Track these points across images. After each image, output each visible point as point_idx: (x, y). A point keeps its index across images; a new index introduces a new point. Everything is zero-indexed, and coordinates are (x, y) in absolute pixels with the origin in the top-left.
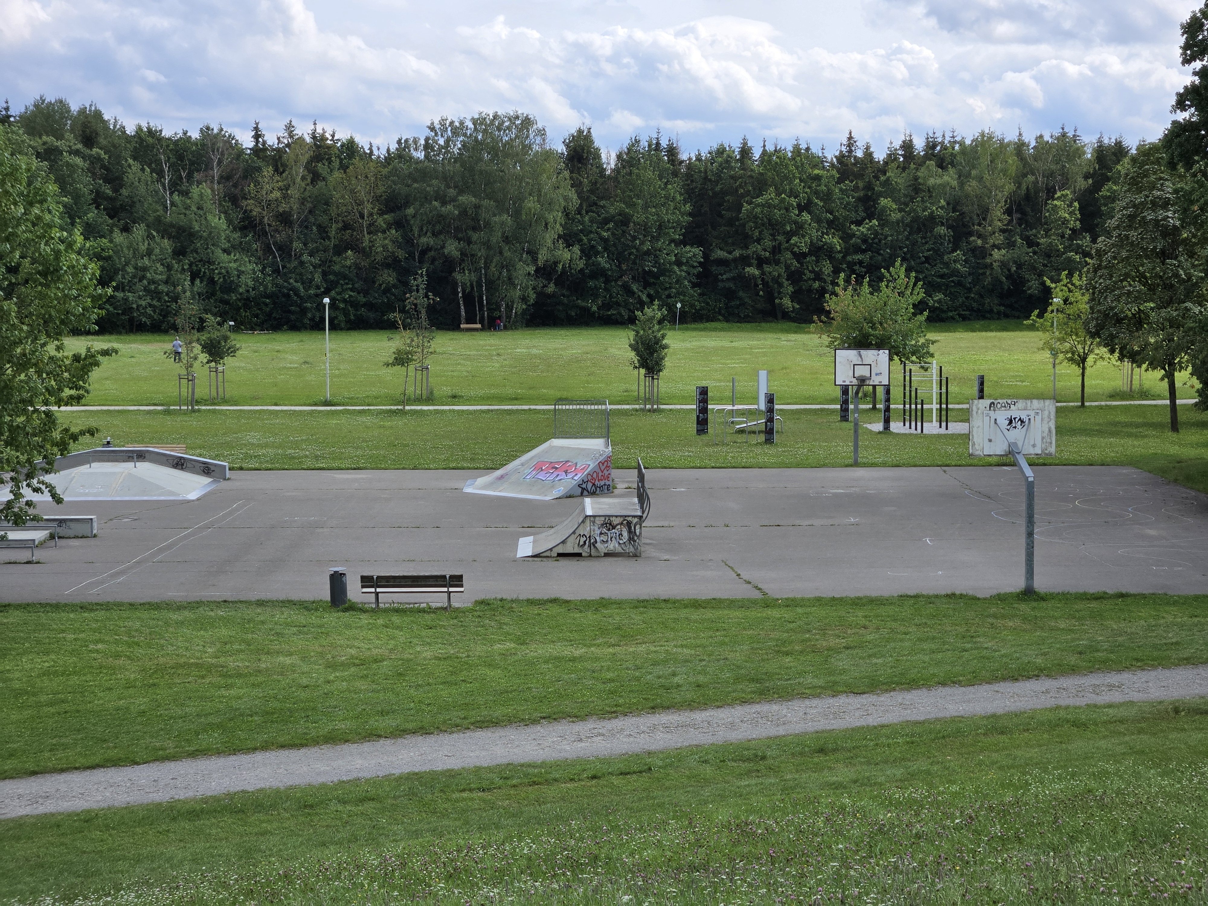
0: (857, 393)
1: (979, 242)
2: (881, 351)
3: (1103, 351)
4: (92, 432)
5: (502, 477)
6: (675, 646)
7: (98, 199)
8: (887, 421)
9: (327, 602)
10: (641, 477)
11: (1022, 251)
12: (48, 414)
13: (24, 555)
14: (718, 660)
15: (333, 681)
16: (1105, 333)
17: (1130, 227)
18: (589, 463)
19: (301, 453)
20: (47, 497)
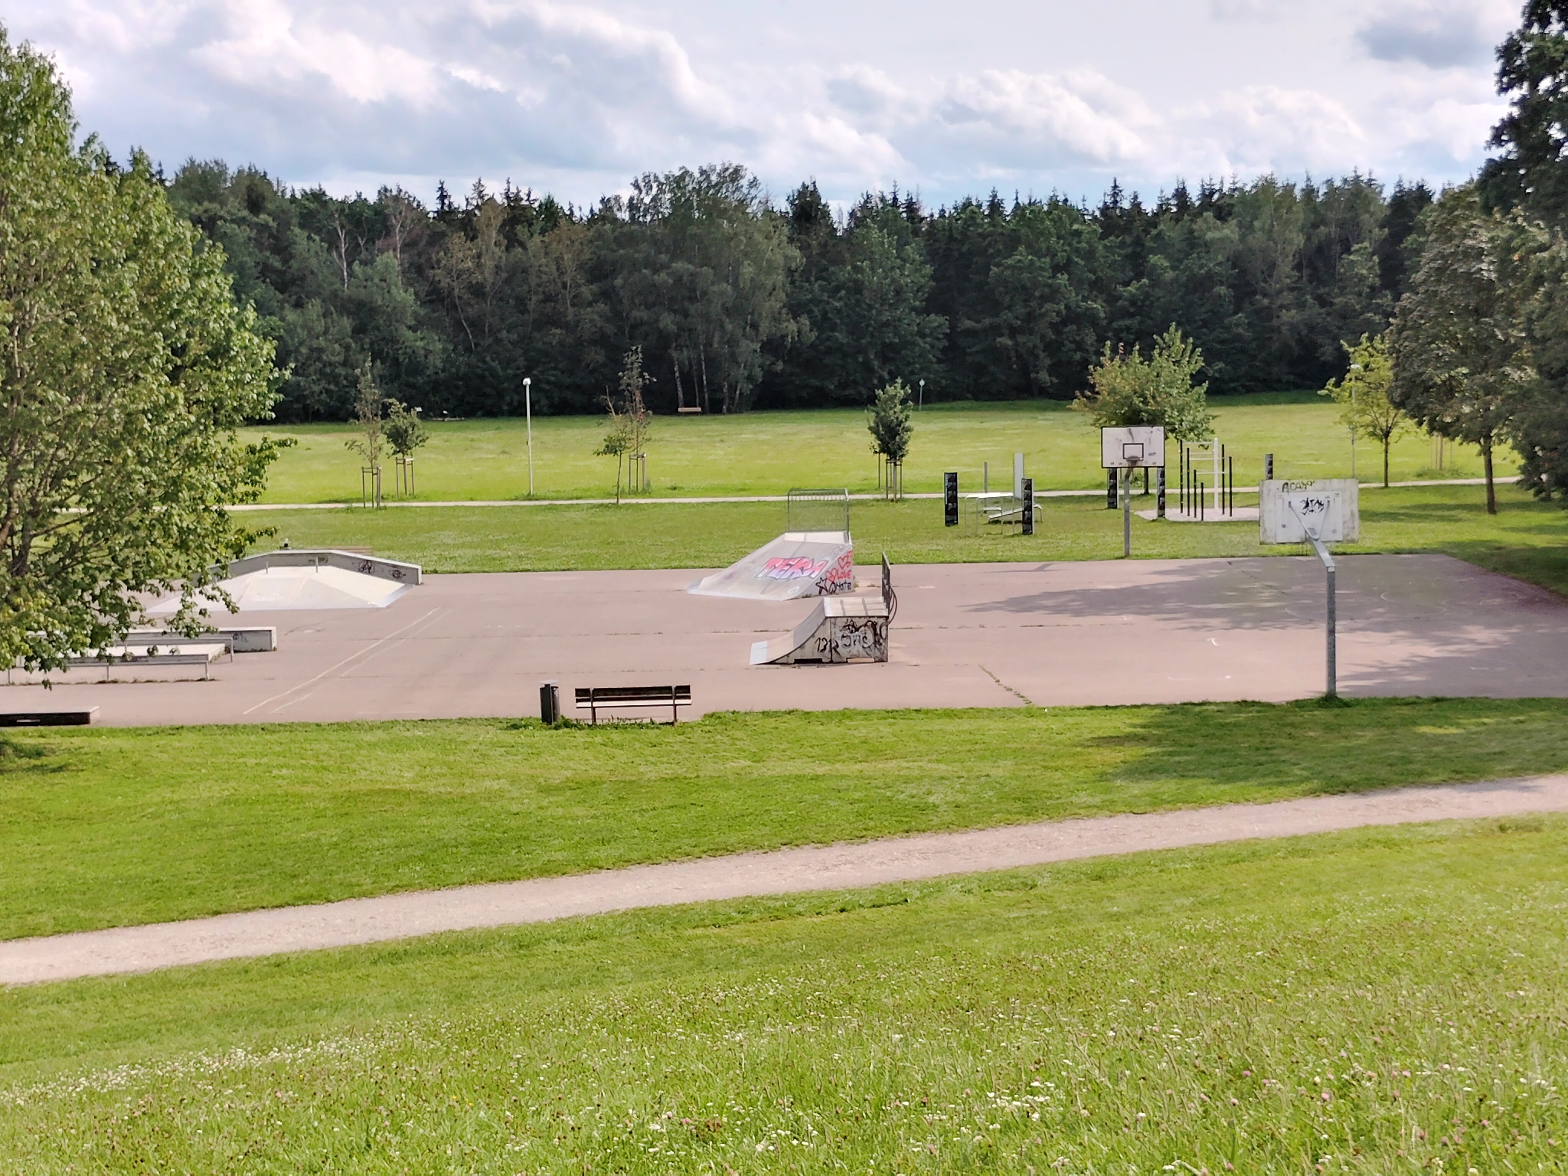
0: (1127, 476)
1: (1266, 301)
2: (1155, 428)
3: (1410, 423)
4: (270, 533)
5: (730, 576)
6: (929, 761)
7: (265, 270)
8: (1162, 507)
9: (537, 719)
10: (887, 574)
11: (1314, 312)
12: (221, 514)
13: (196, 671)
14: (978, 777)
15: (547, 808)
16: (1411, 403)
17: (1438, 282)
18: (827, 558)
19: (503, 554)
20: (219, 606)
